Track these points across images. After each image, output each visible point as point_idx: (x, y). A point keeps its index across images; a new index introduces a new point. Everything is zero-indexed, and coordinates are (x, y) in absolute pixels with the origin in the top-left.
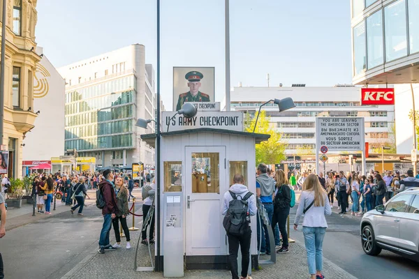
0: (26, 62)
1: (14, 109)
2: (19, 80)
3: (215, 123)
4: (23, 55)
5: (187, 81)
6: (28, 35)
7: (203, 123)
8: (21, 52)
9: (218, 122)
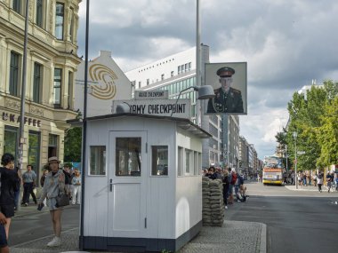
0: (67, 64)
1: (55, 108)
2: (60, 81)
3: (163, 111)
4: (64, 58)
5: (219, 77)
6: (69, 39)
7: (151, 111)
8: (62, 55)
9: (165, 109)
